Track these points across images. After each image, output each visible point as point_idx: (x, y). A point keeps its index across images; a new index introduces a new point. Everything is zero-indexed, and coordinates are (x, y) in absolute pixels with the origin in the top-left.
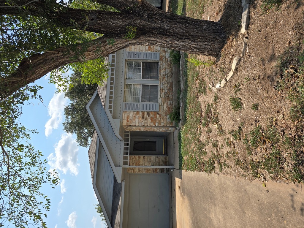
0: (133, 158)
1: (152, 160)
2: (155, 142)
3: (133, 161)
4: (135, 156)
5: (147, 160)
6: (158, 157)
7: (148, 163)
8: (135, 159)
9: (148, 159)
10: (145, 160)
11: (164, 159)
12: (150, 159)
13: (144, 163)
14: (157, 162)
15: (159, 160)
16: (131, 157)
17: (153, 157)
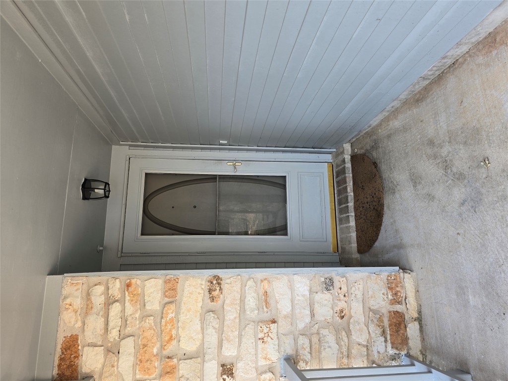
0: (109, 302)
1: (284, 307)
2: (280, 183)
3: (115, 321)
4: (138, 278)
5: (243, 310)
6: (329, 284)
7: (249, 341)
8: (129, 308)
9: (251, 302)
10: (219, 314)
11: (381, 301)
12: (266, 299)
13: (212, 338)
14: (327, 325)
15: (342, 305)
16: (100, 289)
17: (291, 288)
